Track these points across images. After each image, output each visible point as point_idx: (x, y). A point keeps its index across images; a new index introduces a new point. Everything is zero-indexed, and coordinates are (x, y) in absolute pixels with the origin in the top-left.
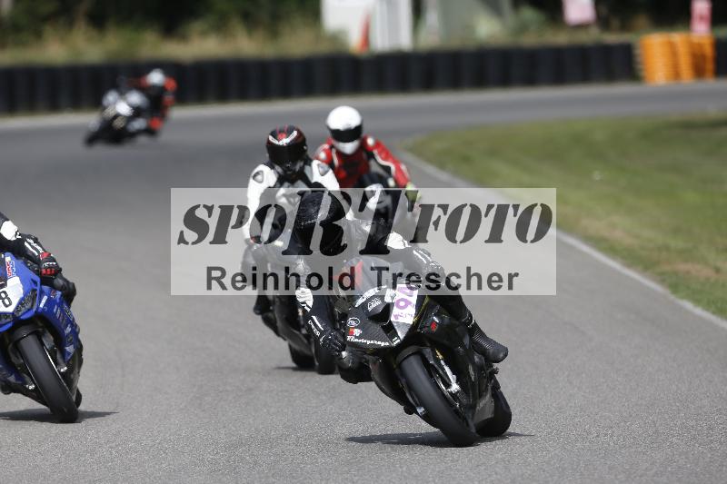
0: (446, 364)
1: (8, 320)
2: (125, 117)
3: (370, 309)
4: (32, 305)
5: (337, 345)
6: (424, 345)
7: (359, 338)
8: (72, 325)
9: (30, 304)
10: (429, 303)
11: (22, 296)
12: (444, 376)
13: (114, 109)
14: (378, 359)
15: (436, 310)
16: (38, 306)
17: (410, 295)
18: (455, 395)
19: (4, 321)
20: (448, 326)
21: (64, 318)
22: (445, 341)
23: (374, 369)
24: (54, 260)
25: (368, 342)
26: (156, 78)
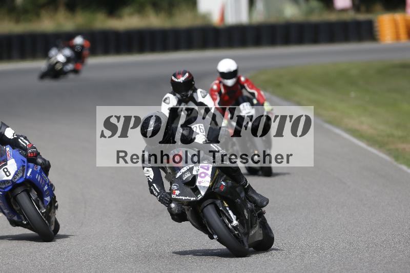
0: (230, 209)
1: (9, 184)
3: (184, 179)
4: (23, 174)
5: (166, 200)
6: (216, 198)
7: (178, 196)
8: (48, 186)
9: (21, 174)
10: (218, 175)
11: (16, 170)
12: (229, 217)
13: (56, 59)
14: (190, 208)
15: (223, 178)
16: (26, 175)
17: (208, 169)
18: (235, 228)
19: (7, 185)
20: (231, 187)
21: (42, 182)
22: (229, 196)
23: (188, 214)
24: (35, 148)
25: (184, 198)
26: (79, 40)
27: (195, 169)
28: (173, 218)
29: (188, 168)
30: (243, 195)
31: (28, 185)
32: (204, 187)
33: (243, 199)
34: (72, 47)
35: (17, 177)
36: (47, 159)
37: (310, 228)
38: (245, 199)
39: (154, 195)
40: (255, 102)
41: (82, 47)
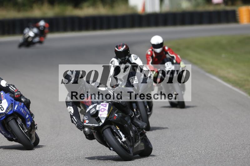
0: (120, 131)
1: (4, 115)
2: (32, 37)
3: (91, 113)
4: (12, 109)
5: (81, 127)
6: (112, 125)
7: (88, 123)
8: (29, 115)
9: (11, 109)
10: (113, 109)
11: (7, 106)
12: (120, 136)
13: (28, 34)
14: (95, 131)
15: (116, 112)
16: (14, 109)
17: (106, 106)
18: (124, 142)
19: (2, 116)
20: (121, 117)
21: (25, 113)
22: (120, 123)
23: (95, 134)
24: (19, 92)
25: (91, 125)
26: (42, 23)
27: (98, 106)
28: (87, 138)
29: (93, 106)
30: (129, 122)
31: (16, 115)
32: (103, 117)
33: (129, 124)
34: (38, 27)
35: (8, 111)
36: (28, 98)
37: (197, 137)
38: (131, 124)
39: (74, 123)
40: (175, 61)
41: (44, 27)
